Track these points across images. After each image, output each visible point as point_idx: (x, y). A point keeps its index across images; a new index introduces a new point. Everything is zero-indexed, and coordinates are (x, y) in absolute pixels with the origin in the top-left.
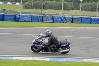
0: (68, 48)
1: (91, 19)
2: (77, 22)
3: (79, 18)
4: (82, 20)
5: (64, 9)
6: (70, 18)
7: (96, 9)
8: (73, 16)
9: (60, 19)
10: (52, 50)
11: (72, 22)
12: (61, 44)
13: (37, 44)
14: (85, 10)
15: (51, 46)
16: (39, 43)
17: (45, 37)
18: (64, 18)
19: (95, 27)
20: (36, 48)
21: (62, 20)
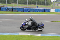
0: (43, 28)
1: (24, 9)
2: (16, 11)
3: (16, 8)
4: (18, 10)
5: (7, 3)
6: (11, 8)
7: (27, 3)
8: (13, 7)
9: (5, 9)
10: (33, 29)
11: (13, 11)
12: (39, 25)
13: (24, 26)
14: (20, 4)
15: (33, 27)
16: (26, 25)
17: (29, 21)
18: (8, 8)
19: (26, 14)
20: (23, 28)
21: (6, 10)
